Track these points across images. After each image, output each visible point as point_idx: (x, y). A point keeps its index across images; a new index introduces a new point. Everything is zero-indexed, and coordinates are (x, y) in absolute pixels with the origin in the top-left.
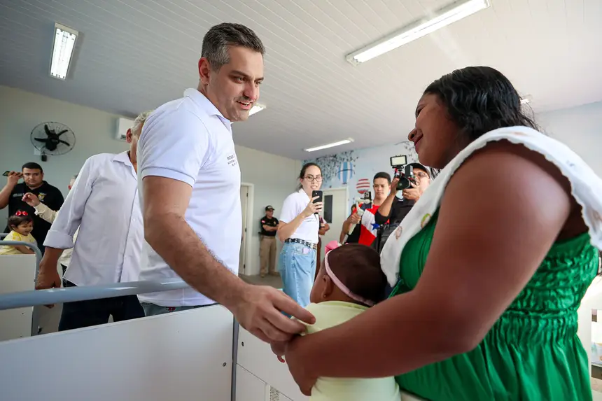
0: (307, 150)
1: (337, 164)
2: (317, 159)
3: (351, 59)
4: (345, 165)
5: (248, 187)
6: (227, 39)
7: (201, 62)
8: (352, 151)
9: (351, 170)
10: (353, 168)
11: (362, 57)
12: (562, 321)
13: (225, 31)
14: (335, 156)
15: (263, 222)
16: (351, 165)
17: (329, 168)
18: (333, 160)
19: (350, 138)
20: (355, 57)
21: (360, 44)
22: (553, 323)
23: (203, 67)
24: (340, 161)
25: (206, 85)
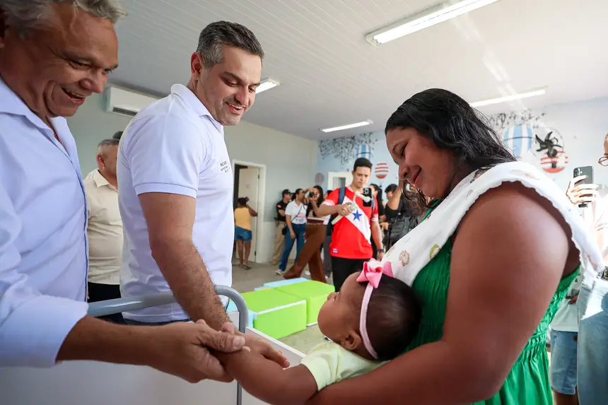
0: (323, 130)
1: (356, 146)
2: (335, 140)
3: (371, 39)
4: (364, 147)
5: (259, 168)
6: (221, 38)
7: (194, 57)
8: (371, 133)
9: (370, 153)
10: (372, 152)
11: (383, 38)
12: (538, 339)
13: (221, 30)
14: (353, 138)
15: (279, 206)
16: (370, 148)
17: (347, 150)
18: (350, 142)
19: (370, 121)
20: (375, 37)
21: (381, 24)
22: (532, 342)
23: (195, 61)
24: (358, 143)
25: (197, 81)
